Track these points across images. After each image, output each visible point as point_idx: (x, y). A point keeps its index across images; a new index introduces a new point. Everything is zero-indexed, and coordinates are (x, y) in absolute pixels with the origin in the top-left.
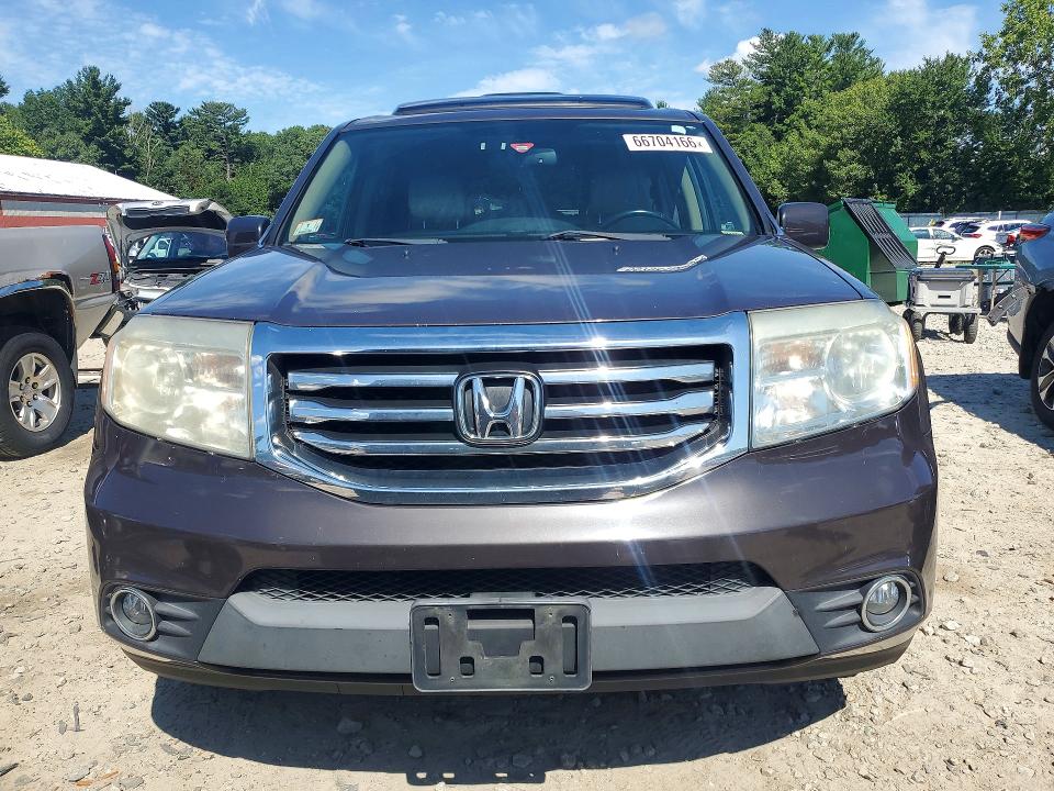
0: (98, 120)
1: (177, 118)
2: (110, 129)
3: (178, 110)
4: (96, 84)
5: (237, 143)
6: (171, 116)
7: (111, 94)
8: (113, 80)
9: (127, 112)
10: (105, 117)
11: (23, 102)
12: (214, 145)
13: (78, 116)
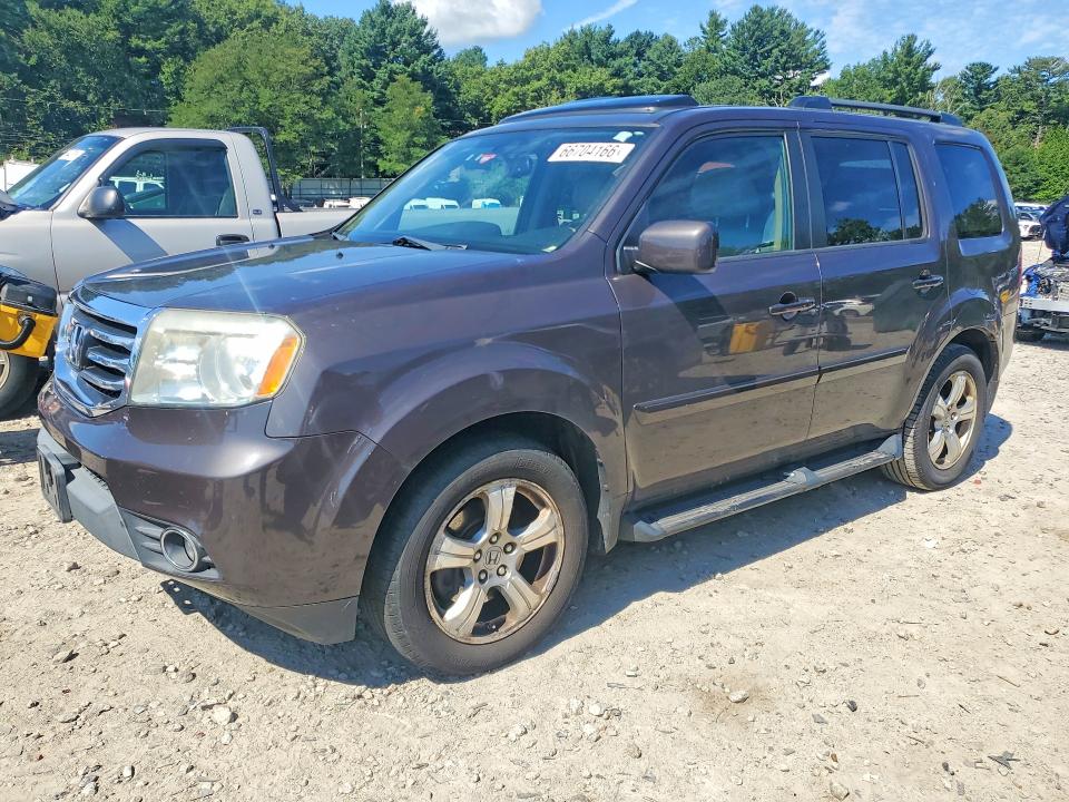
0: (902, 89)
1: (993, 78)
2: (911, 97)
3: (996, 69)
4: (909, 51)
5: (1059, 101)
6: (986, 76)
7: (922, 60)
8: (928, 45)
9: (936, 78)
10: (910, 84)
11: (839, 77)
12: (1029, 106)
13: (885, 86)
